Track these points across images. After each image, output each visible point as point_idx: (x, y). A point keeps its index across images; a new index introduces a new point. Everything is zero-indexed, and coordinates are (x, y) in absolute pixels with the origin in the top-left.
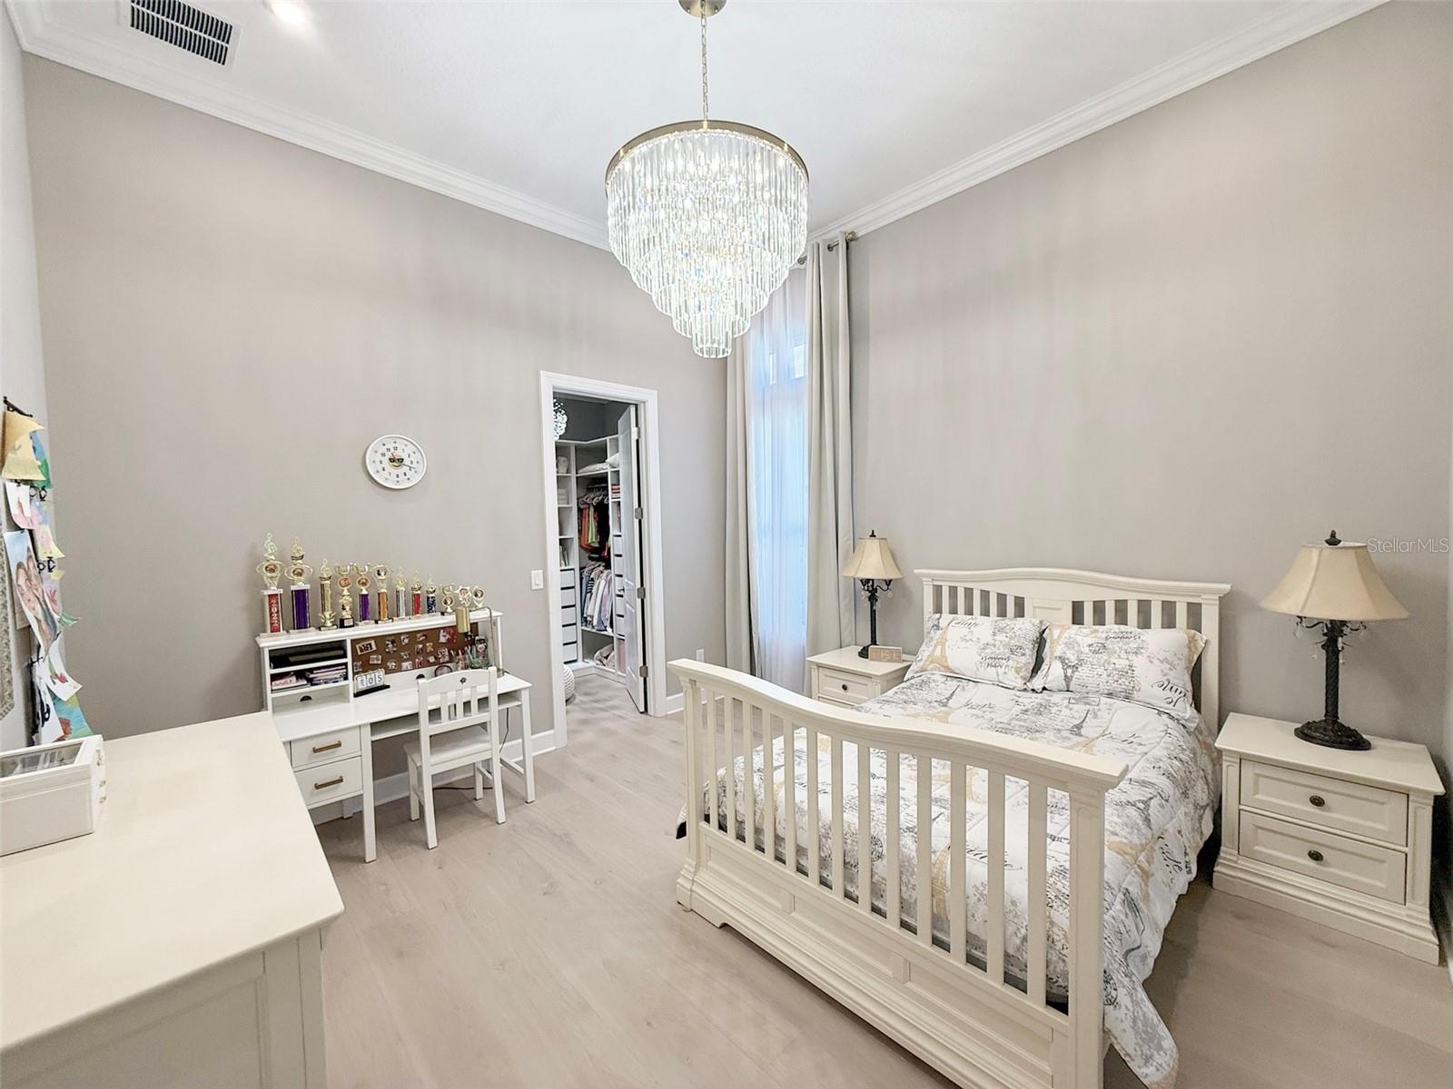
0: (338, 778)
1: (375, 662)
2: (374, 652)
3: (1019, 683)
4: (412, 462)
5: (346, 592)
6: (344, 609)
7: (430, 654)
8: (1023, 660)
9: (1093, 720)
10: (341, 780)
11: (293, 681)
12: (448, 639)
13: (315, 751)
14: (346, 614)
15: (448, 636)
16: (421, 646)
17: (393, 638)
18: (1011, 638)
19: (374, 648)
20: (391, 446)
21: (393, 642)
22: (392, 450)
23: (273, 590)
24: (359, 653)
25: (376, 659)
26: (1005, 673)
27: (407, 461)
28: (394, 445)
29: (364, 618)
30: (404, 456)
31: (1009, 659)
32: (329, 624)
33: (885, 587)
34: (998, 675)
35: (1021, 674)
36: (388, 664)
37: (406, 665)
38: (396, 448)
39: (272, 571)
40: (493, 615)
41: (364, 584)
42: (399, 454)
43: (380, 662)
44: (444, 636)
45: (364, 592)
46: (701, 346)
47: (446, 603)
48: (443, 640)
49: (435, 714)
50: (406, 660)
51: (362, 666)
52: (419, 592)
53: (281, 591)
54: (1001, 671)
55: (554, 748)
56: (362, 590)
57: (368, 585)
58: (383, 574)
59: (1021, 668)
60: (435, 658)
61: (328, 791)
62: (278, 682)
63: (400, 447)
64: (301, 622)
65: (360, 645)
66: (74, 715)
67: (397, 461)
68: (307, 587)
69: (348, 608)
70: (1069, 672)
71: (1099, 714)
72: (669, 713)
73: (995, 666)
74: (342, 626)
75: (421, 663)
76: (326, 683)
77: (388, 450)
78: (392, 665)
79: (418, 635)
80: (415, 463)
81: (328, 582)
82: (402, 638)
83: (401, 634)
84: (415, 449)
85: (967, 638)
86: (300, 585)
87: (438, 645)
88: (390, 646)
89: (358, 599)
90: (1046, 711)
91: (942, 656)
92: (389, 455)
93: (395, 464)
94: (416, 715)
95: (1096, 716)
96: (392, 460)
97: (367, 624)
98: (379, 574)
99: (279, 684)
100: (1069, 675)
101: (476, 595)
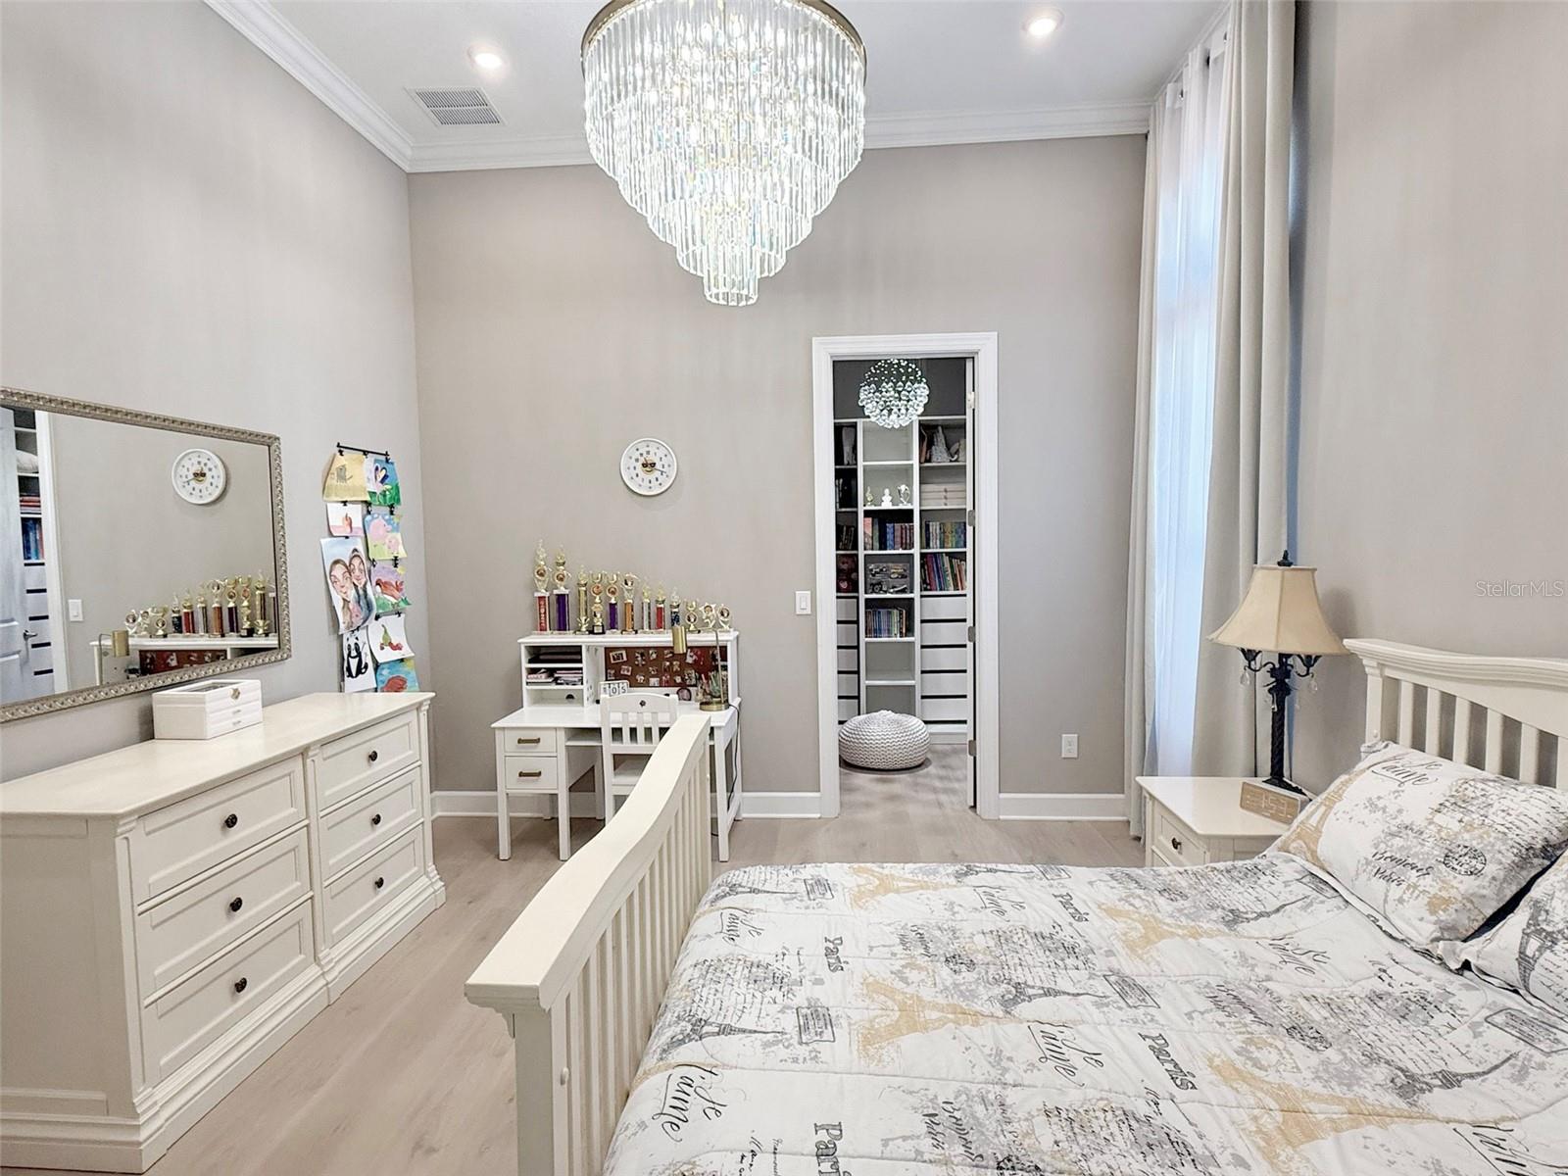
0: (537, 771)
1: (626, 673)
2: (624, 663)
3: (1423, 931)
4: (663, 467)
5: (597, 600)
6: (595, 616)
7: (677, 673)
8: (1466, 884)
9: (1507, 1083)
10: (539, 774)
11: (542, 677)
12: (695, 660)
13: (520, 741)
14: (598, 621)
15: (695, 657)
16: (668, 663)
17: (643, 651)
18: (1469, 827)
19: (625, 659)
20: (643, 450)
21: (642, 655)
22: (645, 455)
23: (543, 593)
24: (612, 661)
25: (626, 670)
26: (1401, 901)
27: (658, 466)
28: (647, 449)
29: (613, 626)
30: (656, 460)
31: (1428, 871)
32: (584, 629)
33: (1303, 670)
34: (1385, 901)
35: (1443, 916)
36: (637, 676)
37: (654, 681)
38: (648, 453)
39: (542, 575)
40: (719, 638)
41: (613, 593)
42: (651, 458)
43: (629, 674)
44: (691, 656)
45: (613, 601)
46: (714, 291)
47: (689, 620)
48: (689, 660)
49: (617, 732)
50: (653, 676)
51: (615, 675)
52: (662, 606)
53: (547, 594)
54: (1395, 891)
55: (819, 815)
56: (610, 599)
57: (617, 594)
58: (630, 583)
59: (1447, 901)
60: (682, 679)
61: (527, 780)
62: (532, 676)
63: (652, 450)
64: (562, 626)
65: (614, 653)
66: (411, 676)
67: (649, 466)
68: (567, 592)
69: (599, 615)
70: (1534, 944)
71: (1534, 1075)
72: (1001, 817)
73: (1389, 879)
74: (591, 632)
75: (667, 682)
76: (567, 684)
77: (641, 455)
78: (640, 678)
79: (666, 652)
80: (666, 466)
81: (584, 589)
82: (651, 652)
83: (650, 648)
84: (666, 452)
85: (1380, 804)
86: (562, 590)
87: (684, 665)
88: (639, 659)
89: (608, 608)
90: (1422, 1015)
91: (1316, 828)
92: (642, 460)
93: (648, 469)
94: (598, 730)
95: (1521, 1076)
96: (644, 465)
97: (613, 633)
98: (626, 584)
99: (533, 678)
100: (1529, 952)
101: (723, 615)
